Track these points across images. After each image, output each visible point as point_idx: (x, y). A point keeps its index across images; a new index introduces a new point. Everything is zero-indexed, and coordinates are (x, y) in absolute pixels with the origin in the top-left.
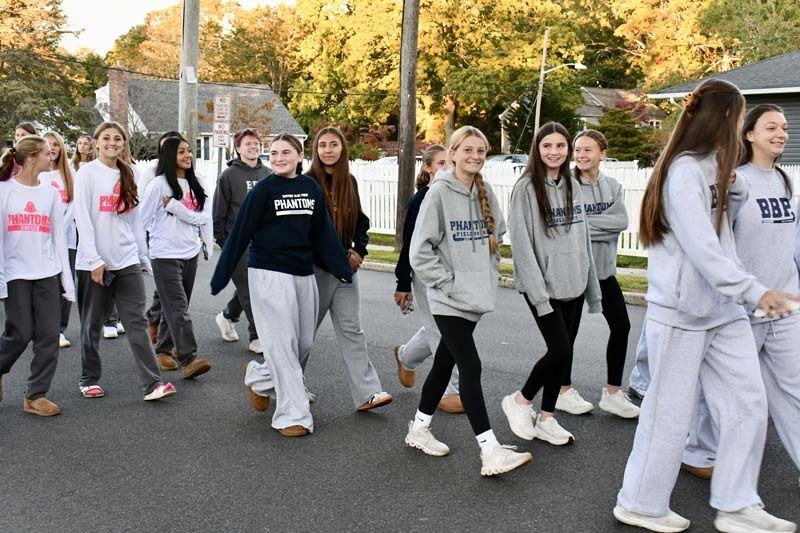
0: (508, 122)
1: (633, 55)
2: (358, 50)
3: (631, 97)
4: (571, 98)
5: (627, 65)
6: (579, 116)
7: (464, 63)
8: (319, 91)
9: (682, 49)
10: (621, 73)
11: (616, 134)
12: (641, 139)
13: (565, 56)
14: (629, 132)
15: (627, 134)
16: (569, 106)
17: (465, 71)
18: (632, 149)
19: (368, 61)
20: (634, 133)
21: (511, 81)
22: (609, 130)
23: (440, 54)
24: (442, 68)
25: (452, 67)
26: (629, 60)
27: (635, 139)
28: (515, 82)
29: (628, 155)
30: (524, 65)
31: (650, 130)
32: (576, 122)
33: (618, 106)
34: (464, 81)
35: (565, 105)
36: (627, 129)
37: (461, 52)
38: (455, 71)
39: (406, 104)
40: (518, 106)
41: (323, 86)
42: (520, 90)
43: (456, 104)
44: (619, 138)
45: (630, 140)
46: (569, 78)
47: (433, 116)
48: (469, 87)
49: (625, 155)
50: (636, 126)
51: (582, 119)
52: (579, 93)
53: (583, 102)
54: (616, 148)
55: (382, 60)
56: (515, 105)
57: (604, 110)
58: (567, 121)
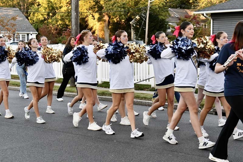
0: (135, 25)
4: (164, 14)
6: (168, 22)
16: (163, 17)
21: (135, 6)
32: (166, 25)
33: (185, 17)
34: (113, 6)
39: (74, 17)
41: (45, 9)
42: (140, 10)
43: (109, 17)
47: (99, 23)
48: (115, 9)
52: (168, 11)
53: (170, 16)
56: (138, 17)
57: (180, 19)
58: (162, 24)
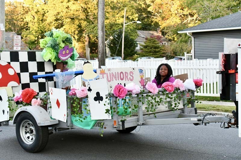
0: (109, 44)
1: (154, 18)
2: (50, 18)
3: (155, 34)
4: (134, 35)
5: (152, 22)
6: (136, 41)
7: (92, 22)
8: (34, 34)
9: (174, 15)
10: (150, 25)
11: (152, 48)
12: (161, 50)
13: (131, 19)
14: (156, 47)
15: (156, 48)
16: (133, 37)
17: (93, 25)
18: (158, 53)
19: (54, 22)
20: (158, 48)
21: (111, 29)
22: (149, 46)
23: (83, 19)
24: (84, 24)
25: (88, 24)
26: (153, 20)
27: (159, 49)
28: (112, 29)
29: (157, 56)
30: (115, 22)
31: (164, 46)
32: (135, 44)
33: (151, 37)
34: (93, 29)
35: (131, 37)
36: (156, 46)
37: (91, 18)
38: (89, 25)
39: (101, 37)
40: (113, 38)
41: (36, 32)
42: (114, 31)
43: (90, 38)
44: (153, 49)
45: (157, 50)
46: (133, 27)
48: (95, 31)
49: (156, 56)
50: (159, 45)
51: (137, 42)
52: (136, 32)
53: (138, 36)
54: (152, 53)
55: (60, 22)
56: (111, 38)
57: (146, 39)
58: (132, 43)
